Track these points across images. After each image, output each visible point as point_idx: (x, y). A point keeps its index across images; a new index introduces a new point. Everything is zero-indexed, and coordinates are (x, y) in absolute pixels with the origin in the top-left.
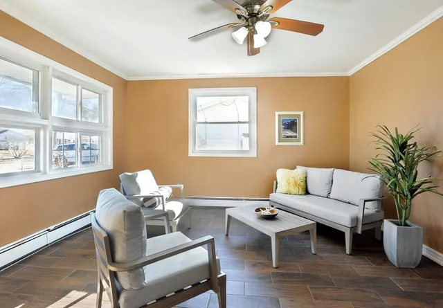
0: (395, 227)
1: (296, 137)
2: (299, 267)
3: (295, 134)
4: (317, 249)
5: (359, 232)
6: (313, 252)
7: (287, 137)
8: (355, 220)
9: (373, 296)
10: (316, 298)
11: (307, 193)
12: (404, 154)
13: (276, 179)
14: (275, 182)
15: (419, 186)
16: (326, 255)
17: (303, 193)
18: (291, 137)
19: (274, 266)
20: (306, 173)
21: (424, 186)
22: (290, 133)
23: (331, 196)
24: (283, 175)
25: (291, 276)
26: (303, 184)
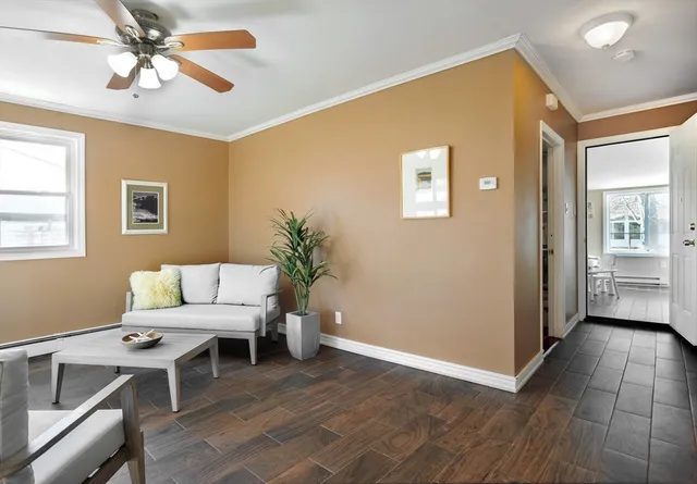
0: (299, 319)
1: (156, 221)
2: (207, 398)
3: (154, 217)
4: (220, 371)
5: (264, 335)
6: (215, 375)
7: (142, 221)
8: (259, 321)
9: (295, 392)
10: (246, 419)
11: (183, 302)
12: (302, 240)
13: (130, 289)
14: (129, 294)
15: (315, 271)
16: (230, 374)
17: (178, 303)
18: (147, 221)
19: (175, 409)
20: (180, 275)
21: (320, 271)
22: (146, 215)
23: (219, 300)
24: (141, 282)
25: (203, 411)
26: (176, 290)
